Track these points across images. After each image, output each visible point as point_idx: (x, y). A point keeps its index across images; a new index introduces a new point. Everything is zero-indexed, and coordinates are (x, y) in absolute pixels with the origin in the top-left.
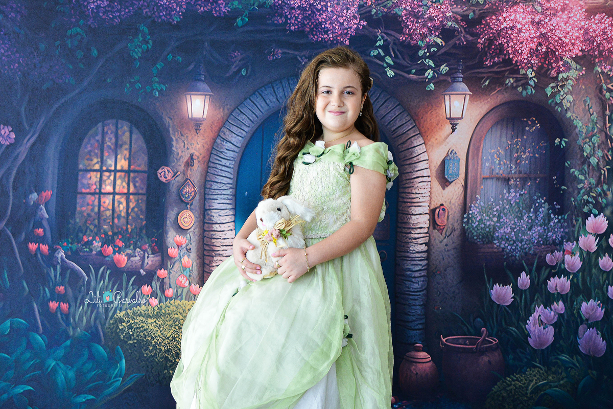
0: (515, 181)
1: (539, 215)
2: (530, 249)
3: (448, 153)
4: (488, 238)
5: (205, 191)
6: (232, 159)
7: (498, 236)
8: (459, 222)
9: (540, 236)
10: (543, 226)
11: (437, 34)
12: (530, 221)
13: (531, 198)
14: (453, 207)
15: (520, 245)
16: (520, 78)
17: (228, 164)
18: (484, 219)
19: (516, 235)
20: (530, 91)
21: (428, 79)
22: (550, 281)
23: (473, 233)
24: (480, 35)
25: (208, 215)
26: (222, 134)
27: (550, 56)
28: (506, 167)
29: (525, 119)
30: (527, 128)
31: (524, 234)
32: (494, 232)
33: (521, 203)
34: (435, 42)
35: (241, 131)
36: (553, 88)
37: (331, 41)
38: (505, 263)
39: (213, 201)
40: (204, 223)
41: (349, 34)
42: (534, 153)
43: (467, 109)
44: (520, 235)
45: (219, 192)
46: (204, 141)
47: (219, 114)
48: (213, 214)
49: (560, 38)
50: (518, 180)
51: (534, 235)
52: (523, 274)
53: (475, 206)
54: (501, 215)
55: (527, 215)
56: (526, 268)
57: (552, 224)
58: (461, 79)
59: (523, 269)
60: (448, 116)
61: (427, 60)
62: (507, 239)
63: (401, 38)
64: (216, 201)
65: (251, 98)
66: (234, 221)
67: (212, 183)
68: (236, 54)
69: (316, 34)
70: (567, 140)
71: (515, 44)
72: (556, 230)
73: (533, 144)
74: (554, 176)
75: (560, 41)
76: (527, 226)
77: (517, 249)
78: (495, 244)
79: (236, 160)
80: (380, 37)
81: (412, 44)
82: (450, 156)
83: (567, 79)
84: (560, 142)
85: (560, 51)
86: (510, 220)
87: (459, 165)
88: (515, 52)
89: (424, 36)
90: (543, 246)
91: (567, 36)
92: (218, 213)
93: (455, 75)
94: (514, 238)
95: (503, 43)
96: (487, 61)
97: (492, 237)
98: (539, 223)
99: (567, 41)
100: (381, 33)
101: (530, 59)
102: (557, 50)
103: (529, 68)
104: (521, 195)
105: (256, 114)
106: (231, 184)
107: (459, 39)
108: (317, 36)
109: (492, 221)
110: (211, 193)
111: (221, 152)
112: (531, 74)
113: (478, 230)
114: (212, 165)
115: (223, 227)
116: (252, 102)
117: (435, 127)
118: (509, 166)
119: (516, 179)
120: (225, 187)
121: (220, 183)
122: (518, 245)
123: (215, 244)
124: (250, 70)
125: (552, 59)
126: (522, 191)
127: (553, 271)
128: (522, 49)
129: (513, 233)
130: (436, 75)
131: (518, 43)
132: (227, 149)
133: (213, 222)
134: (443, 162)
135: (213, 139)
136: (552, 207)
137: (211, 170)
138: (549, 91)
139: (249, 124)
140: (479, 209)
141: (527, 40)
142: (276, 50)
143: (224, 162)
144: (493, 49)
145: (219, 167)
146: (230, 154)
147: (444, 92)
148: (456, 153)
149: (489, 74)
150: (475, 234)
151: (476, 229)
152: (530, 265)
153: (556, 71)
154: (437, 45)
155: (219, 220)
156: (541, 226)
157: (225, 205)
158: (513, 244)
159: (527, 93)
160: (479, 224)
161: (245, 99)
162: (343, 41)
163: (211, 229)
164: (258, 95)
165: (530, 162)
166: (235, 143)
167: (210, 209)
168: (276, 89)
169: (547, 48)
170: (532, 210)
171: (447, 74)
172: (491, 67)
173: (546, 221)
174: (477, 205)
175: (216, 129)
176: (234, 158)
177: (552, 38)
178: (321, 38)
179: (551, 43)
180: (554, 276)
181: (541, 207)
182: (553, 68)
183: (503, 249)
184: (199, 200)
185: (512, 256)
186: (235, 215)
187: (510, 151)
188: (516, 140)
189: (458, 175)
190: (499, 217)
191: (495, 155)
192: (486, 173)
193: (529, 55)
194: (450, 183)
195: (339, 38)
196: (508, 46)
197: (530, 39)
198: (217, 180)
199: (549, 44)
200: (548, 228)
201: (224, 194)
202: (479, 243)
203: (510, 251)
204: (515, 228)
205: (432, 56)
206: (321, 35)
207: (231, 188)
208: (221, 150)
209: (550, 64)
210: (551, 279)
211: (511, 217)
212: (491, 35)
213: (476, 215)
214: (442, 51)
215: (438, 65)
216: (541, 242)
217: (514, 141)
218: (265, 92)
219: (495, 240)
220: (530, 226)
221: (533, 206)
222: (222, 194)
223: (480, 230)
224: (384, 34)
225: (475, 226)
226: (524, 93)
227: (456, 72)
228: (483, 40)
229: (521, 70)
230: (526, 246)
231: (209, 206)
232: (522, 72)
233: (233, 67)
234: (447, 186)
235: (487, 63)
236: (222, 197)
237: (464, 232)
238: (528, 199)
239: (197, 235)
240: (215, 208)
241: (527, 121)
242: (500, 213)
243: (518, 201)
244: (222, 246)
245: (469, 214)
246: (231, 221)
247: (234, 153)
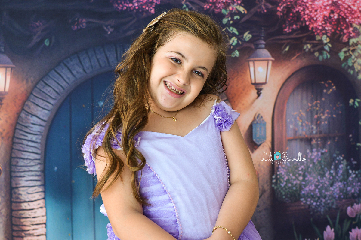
0: (317, 141)
1: (338, 171)
2: (333, 204)
3: (254, 118)
4: (296, 196)
5: (10, 168)
6: (39, 133)
7: (304, 194)
8: (268, 183)
9: (341, 190)
10: (343, 182)
11: (239, 2)
12: (331, 178)
13: (331, 156)
14: (262, 169)
15: (324, 200)
16: (316, 43)
17: (34, 139)
18: (290, 179)
19: (320, 191)
20: (326, 55)
21: (233, 46)
22: (351, 231)
23: (281, 193)
24: (279, 3)
25: (15, 193)
26: (26, 108)
27: (342, 23)
28: (308, 128)
29: (323, 83)
30: (325, 91)
31: (327, 190)
32: (300, 191)
33: (322, 162)
34: (238, 10)
35: (48, 104)
36: (345, 52)
37: (136, 10)
38: (312, 219)
39: (20, 178)
40: (11, 202)
41: (154, 2)
42: (332, 114)
43: (271, 75)
44: (323, 191)
45: (26, 169)
46: (6, 116)
47: (23, 87)
48: (21, 192)
49: (349, 6)
50: (319, 139)
51: (336, 190)
52: (328, 228)
53: (282, 167)
54: (306, 174)
55: (328, 172)
56: (330, 222)
57: (350, 179)
58: (263, 46)
59: (327, 223)
60: (253, 82)
61: (231, 28)
62: (312, 197)
63: (205, 7)
64: (23, 179)
65: (56, 69)
66: (44, 198)
67: (18, 160)
68: (37, 24)
69: (121, 3)
70: (359, 100)
71: (311, 12)
72: (354, 184)
73: (331, 105)
74: (350, 134)
75: (349, 9)
76: (329, 182)
77: (322, 204)
78: (302, 201)
79: (43, 134)
80: (185, 6)
81: (216, 13)
82: (257, 120)
83: (356, 44)
84: (354, 103)
85: (350, 18)
86: (314, 178)
87: (265, 128)
88: (311, 19)
89: (227, 5)
90: (344, 201)
91: (356, 4)
92: (26, 191)
93: (258, 42)
94: (318, 195)
95: (300, 11)
96: (286, 28)
97: (299, 195)
98: (339, 179)
99: (355, 8)
100: (186, 1)
101: (324, 26)
102: (347, 17)
103: (323, 34)
104: (322, 154)
105: (63, 85)
106: (39, 159)
107: (260, 7)
108: (122, 4)
109: (298, 180)
110: (17, 170)
111: (26, 127)
112: (326, 40)
113: (286, 189)
114: (17, 140)
115: (32, 205)
116: (58, 73)
117: (241, 93)
118: (311, 127)
119: (318, 139)
120: (32, 164)
121: (27, 159)
122: (321, 201)
123: (25, 223)
124: (53, 41)
125: (343, 26)
126: (323, 150)
127: (354, 223)
128: (317, 16)
129: (317, 190)
130: (240, 42)
131: (313, 11)
132: (33, 124)
133: (22, 201)
134: (251, 126)
135: (17, 113)
136: (349, 164)
137: (17, 146)
138: (342, 55)
139: (56, 97)
140: (286, 169)
141: (321, 8)
142: (80, 20)
143: (30, 137)
144: (291, 16)
145: (25, 142)
146: (36, 128)
147: (249, 58)
148: (262, 117)
149: (289, 41)
150: (284, 193)
151: (284, 189)
152: (334, 218)
153: (347, 37)
154: (239, 13)
155: (28, 198)
156: (341, 181)
157: (33, 182)
158: (318, 200)
159: (323, 58)
160: (286, 185)
161: (50, 71)
162: (148, 10)
163: (19, 208)
164: (63, 66)
165: (329, 122)
166: (41, 117)
167: (17, 188)
168: (82, 59)
169: (339, 15)
170: (333, 167)
171: (251, 41)
172: (290, 33)
173: (346, 177)
174: (284, 166)
175: (19, 103)
176: (41, 132)
177: (343, 6)
178: (126, 7)
179: (341, 11)
180: (354, 228)
181: (341, 164)
182: (344, 34)
183: (309, 206)
184: (5, 179)
185: (318, 211)
186: (44, 192)
187: (311, 113)
188: (315, 102)
189: (265, 138)
190: (304, 176)
191: (298, 118)
192: (290, 135)
193: (323, 22)
194: (258, 146)
195: (144, 7)
196: (305, 14)
197: (323, 7)
198: (23, 156)
199: (340, 12)
200: (347, 183)
201: (32, 171)
202: (287, 202)
203: (315, 206)
204: (319, 185)
205: (236, 24)
206: (125, 4)
207: (39, 164)
208: (26, 125)
209: (342, 30)
210: (353, 230)
211: (314, 175)
212: (289, 3)
213: (284, 175)
214: (245, 19)
215: (241, 33)
216: (342, 197)
217: (314, 103)
218: (71, 63)
219: (302, 198)
220: (331, 182)
221: (334, 164)
222: (29, 171)
223: (288, 190)
224: (188, 3)
225: (283, 185)
226: (321, 58)
227: (259, 39)
228: (282, 8)
229: (317, 36)
230: (329, 201)
231: (16, 184)
232: (318, 38)
233: (35, 37)
234: (256, 149)
235: (286, 30)
236: (30, 173)
237: (273, 192)
238: (329, 158)
239: (3, 216)
240: (22, 185)
241: (324, 85)
242: (305, 172)
243: (320, 159)
244: (33, 225)
245: (277, 175)
246: (40, 198)
247: (41, 127)
